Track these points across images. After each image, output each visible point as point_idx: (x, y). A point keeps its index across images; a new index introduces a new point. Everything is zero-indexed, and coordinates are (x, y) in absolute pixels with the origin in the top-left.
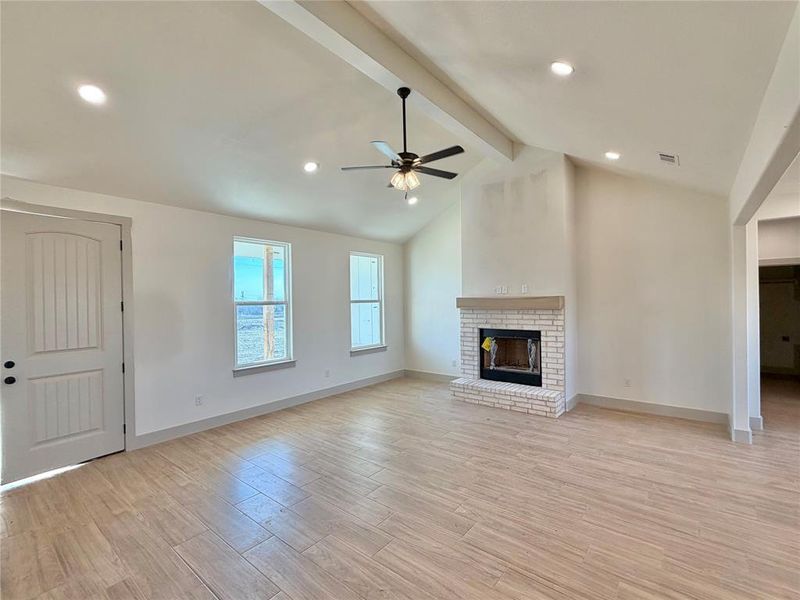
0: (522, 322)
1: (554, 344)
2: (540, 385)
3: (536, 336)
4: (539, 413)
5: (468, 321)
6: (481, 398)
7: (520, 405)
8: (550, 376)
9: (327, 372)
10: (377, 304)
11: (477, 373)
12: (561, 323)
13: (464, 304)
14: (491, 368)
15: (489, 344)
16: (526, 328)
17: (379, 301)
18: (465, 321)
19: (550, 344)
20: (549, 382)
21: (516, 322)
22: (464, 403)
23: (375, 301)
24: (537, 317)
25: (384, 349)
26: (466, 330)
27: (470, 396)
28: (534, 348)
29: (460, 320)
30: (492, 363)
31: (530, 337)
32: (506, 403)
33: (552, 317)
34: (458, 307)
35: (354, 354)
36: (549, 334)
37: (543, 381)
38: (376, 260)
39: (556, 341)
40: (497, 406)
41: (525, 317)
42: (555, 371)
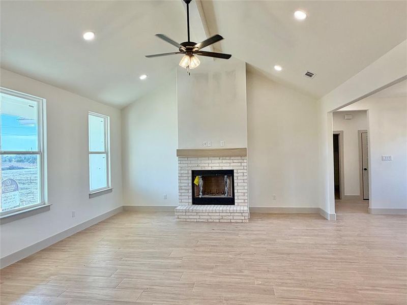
0: (221, 165)
1: (242, 178)
2: (234, 204)
3: (230, 173)
4: (238, 221)
5: (184, 165)
6: (198, 217)
7: (225, 218)
8: (239, 198)
9: (73, 213)
10: (105, 155)
11: (191, 201)
12: (245, 164)
13: (181, 154)
14: (200, 197)
15: (198, 181)
16: (224, 168)
17: (106, 153)
18: (182, 165)
19: (239, 178)
20: (239, 201)
21: (218, 165)
22: (186, 222)
23: (103, 153)
24: (231, 161)
25: (110, 191)
26: (182, 172)
27: (191, 217)
28: (228, 181)
29: (178, 165)
30: (201, 193)
31: (225, 174)
32: (216, 217)
33: (241, 161)
34: (177, 156)
35: (91, 196)
36: (239, 171)
37: (236, 201)
38: (103, 120)
39: (244, 176)
40: (210, 220)
41: (224, 161)
42: (243, 194)
